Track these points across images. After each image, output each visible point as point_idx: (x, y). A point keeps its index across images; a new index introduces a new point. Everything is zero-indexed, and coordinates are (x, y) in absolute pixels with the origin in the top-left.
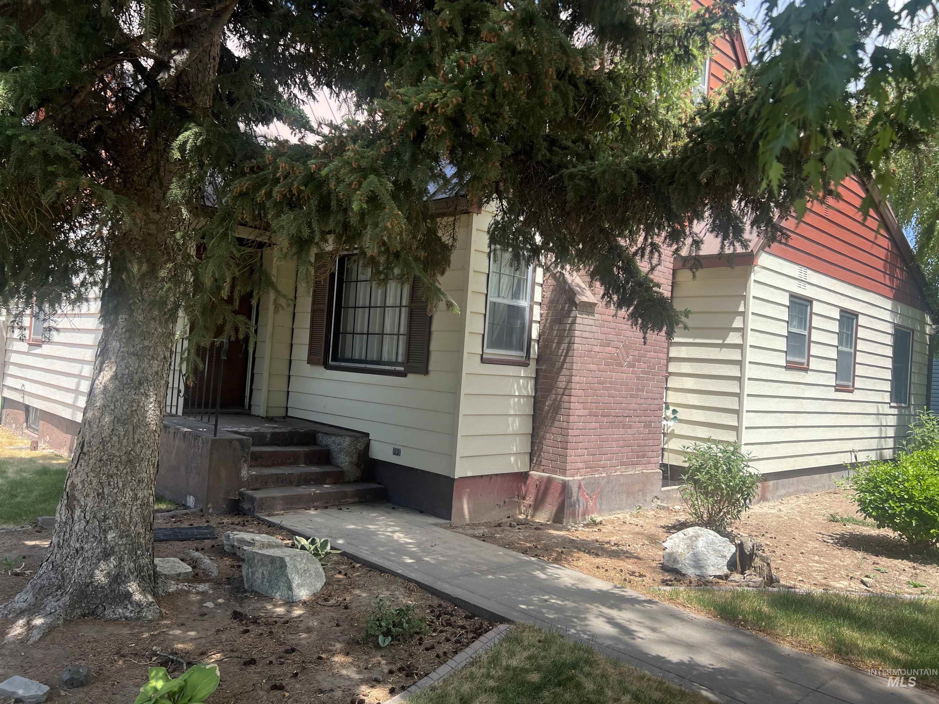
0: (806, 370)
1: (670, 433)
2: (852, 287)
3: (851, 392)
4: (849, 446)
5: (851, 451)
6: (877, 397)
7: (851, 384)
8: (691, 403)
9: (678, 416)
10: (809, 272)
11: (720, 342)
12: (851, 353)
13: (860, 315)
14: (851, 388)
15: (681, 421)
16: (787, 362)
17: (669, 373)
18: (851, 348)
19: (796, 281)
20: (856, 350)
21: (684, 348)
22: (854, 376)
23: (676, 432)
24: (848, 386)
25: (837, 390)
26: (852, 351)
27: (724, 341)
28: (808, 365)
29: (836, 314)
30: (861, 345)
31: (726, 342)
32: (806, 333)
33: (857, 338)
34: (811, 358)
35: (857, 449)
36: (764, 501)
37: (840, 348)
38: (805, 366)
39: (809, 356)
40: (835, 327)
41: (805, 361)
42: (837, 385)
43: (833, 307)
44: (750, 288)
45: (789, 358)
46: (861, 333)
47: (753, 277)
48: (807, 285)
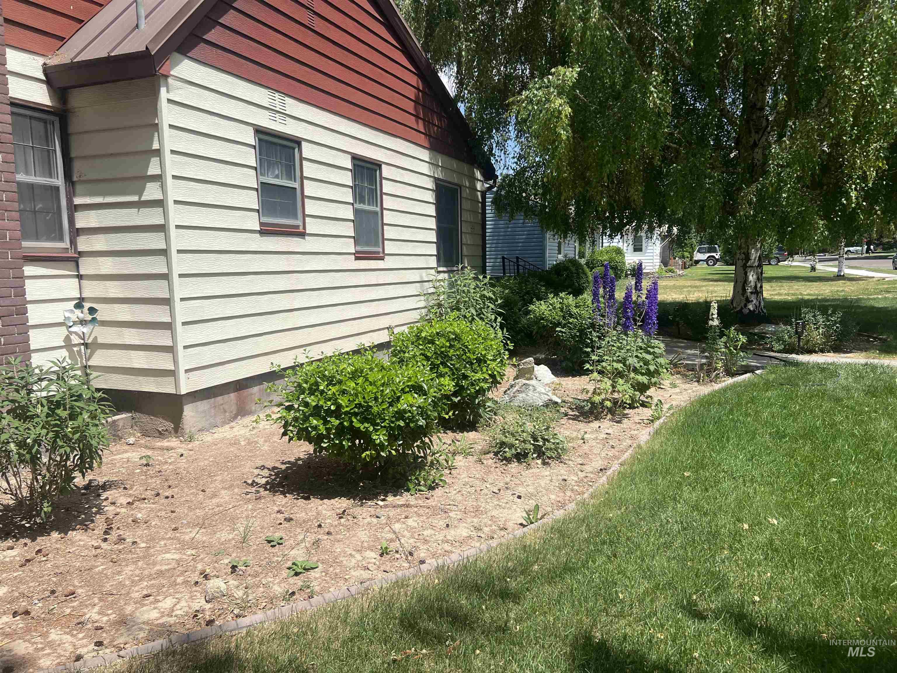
0: (302, 235)
1: (92, 343)
2: (368, 129)
3: (382, 259)
4: (385, 322)
5: (388, 328)
6: (420, 262)
7: (381, 250)
8: (112, 296)
9: (99, 316)
10: (288, 100)
11: (135, 198)
12: (376, 213)
13: (383, 166)
14: (381, 255)
15: (104, 323)
16: (261, 224)
17: (80, 253)
18: (377, 206)
19: (266, 112)
20: (382, 209)
21: (93, 213)
22: (383, 239)
23: (100, 341)
24: (378, 253)
25: (357, 258)
26: (378, 209)
27: (140, 198)
28: (304, 228)
29: (348, 163)
30: (388, 202)
31: (143, 198)
32: (296, 185)
33: (382, 193)
34: (307, 219)
35: (393, 325)
36: (244, 416)
37: (357, 206)
38: (301, 229)
39: (304, 216)
40: (347, 179)
41: (299, 223)
42: (357, 252)
43: (340, 153)
44: (161, 112)
45: (264, 220)
46: (387, 187)
47: (163, 93)
48: (287, 119)
